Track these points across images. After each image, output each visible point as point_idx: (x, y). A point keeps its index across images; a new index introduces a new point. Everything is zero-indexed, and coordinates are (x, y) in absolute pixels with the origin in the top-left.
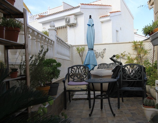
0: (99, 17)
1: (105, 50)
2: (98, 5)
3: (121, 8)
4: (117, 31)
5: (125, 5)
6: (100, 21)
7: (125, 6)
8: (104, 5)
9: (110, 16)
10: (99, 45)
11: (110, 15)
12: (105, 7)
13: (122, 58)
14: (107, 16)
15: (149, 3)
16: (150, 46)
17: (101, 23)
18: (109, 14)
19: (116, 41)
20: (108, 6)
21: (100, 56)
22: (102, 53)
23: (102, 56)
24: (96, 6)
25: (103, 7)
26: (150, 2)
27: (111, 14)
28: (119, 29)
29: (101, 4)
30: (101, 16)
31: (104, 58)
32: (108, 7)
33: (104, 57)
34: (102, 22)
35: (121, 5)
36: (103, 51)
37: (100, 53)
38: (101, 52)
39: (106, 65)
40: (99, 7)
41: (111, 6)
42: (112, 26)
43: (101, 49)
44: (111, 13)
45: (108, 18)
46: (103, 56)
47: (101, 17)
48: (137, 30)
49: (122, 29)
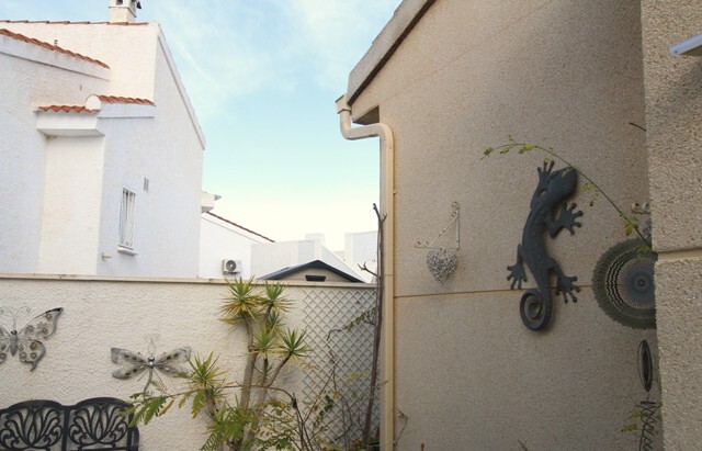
0: (35, 106)
1: (58, 315)
2: (35, 41)
3: (156, 86)
4: (127, 193)
5: (175, 80)
6: (38, 130)
7: (174, 85)
8: (69, 52)
9: (101, 114)
10: (18, 283)
11: (98, 111)
12: (72, 64)
13: (161, 368)
14: (80, 111)
15: (346, 107)
16: (309, 310)
17: (40, 140)
18: (93, 103)
19: (118, 242)
20: (88, 63)
21: (13, 354)
22: (34, 337)
23: (28, 351)
24: (24, 43)
25: (62, 60)
26: (351, 102)
27: (108, 105)
28: (137, 188)
29: (52, 44)
30: (49, 105)
31: (40, 364)
32: (88, 68)
33: (44, 359)
34: (49, 137)
35: (156, 76)
36: (44, 321)
37: (21, 335)
38: (29, 329)
39: (53, 415)
40: (36, 53)
41: (105, 66)
42: (105, 165)
43: (29, 311)
44: (103, 98)
45: (87, 124)
46: (39, 353)
47: (46, 109)
48: (217, 198)
49: (150, 185)
